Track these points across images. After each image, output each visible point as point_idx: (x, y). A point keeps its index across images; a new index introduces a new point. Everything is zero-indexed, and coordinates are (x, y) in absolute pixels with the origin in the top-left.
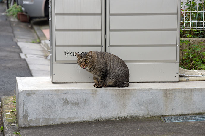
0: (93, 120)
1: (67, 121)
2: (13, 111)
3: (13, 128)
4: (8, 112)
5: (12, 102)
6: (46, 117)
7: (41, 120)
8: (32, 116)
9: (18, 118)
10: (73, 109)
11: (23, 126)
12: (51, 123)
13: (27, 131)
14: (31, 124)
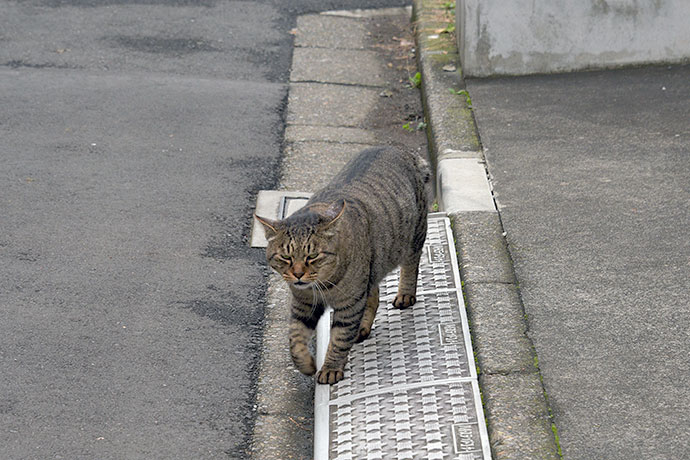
0: (678, 61)
1: (601, 63)
2: (447, 32)
3: (449, 77)
4: (433, 33)
5: (443, 6)
6: (540, 48)
7: (526, 59)
8: (500, 48)
9: (461, 52)
10: (620, 28)
11: (476, 73)
12: (554, 67)
13: (487, 87)
14: (499, 69)
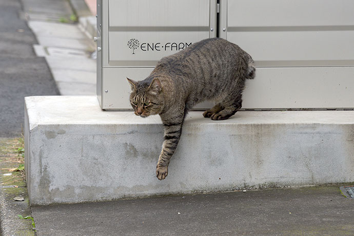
0: (190, 192)
1: (134, 194)
2: (18, 171)
3: (18, 206)
4: (8, 171)
5: (16, 151)
6: (88, 183)
7: (77, 191)
8: (58, 182)
9: (28, 186)
10: (146, 168)
11: (40, 202)
12: (99, 197)
13: (47, 213)
14: (57, 199)
